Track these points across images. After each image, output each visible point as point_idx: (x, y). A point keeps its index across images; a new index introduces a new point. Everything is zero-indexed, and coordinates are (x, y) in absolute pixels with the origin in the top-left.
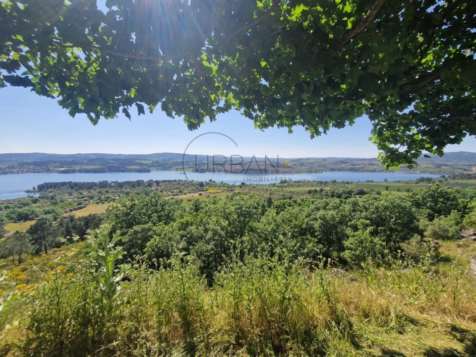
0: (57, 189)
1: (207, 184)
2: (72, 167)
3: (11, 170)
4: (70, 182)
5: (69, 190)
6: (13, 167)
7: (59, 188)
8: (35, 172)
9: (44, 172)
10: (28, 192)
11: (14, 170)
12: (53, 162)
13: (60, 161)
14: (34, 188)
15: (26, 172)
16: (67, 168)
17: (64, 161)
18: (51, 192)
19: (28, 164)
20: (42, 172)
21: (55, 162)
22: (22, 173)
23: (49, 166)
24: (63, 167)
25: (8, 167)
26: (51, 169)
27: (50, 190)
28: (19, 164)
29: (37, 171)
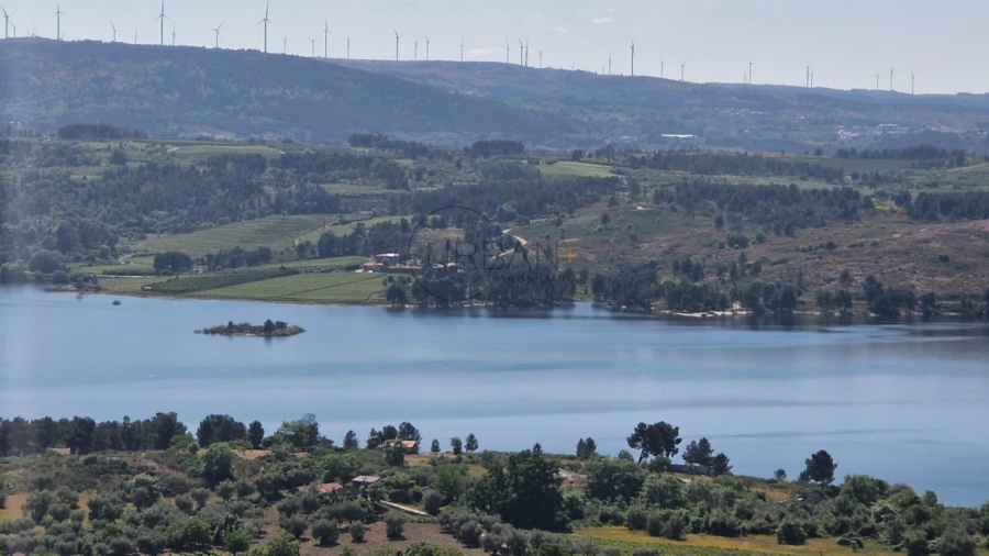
1: (613, 484)
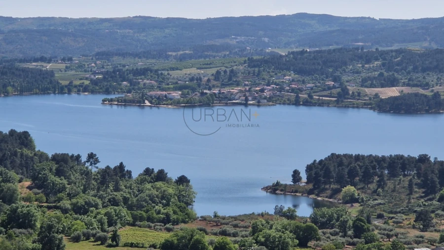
0: (373, 186)
2: (426, 86)
3: (225, 90)
4: (424, 159)
5: (418, 200)
6: (231, 79)
7: (381, 184)
8: (297, 103)
9: (327, 104)
10: (275, 189)
11: (235, 90)
12: (360, 57)
13: (382, 55)
14: (296, 175)
15: (270, 99)
16: (407, 90)
17: (399, 52)
18: (352, 200)
19: (277, 63)
20: (321, 104)
21: (367, 58)
22: (259, 105)
23: (345, 78)
24: (393, 83)
25: (217, 76)
26: (351, 89)
27: (350, 189)
28: (252, 63)
29: (304, 96)
